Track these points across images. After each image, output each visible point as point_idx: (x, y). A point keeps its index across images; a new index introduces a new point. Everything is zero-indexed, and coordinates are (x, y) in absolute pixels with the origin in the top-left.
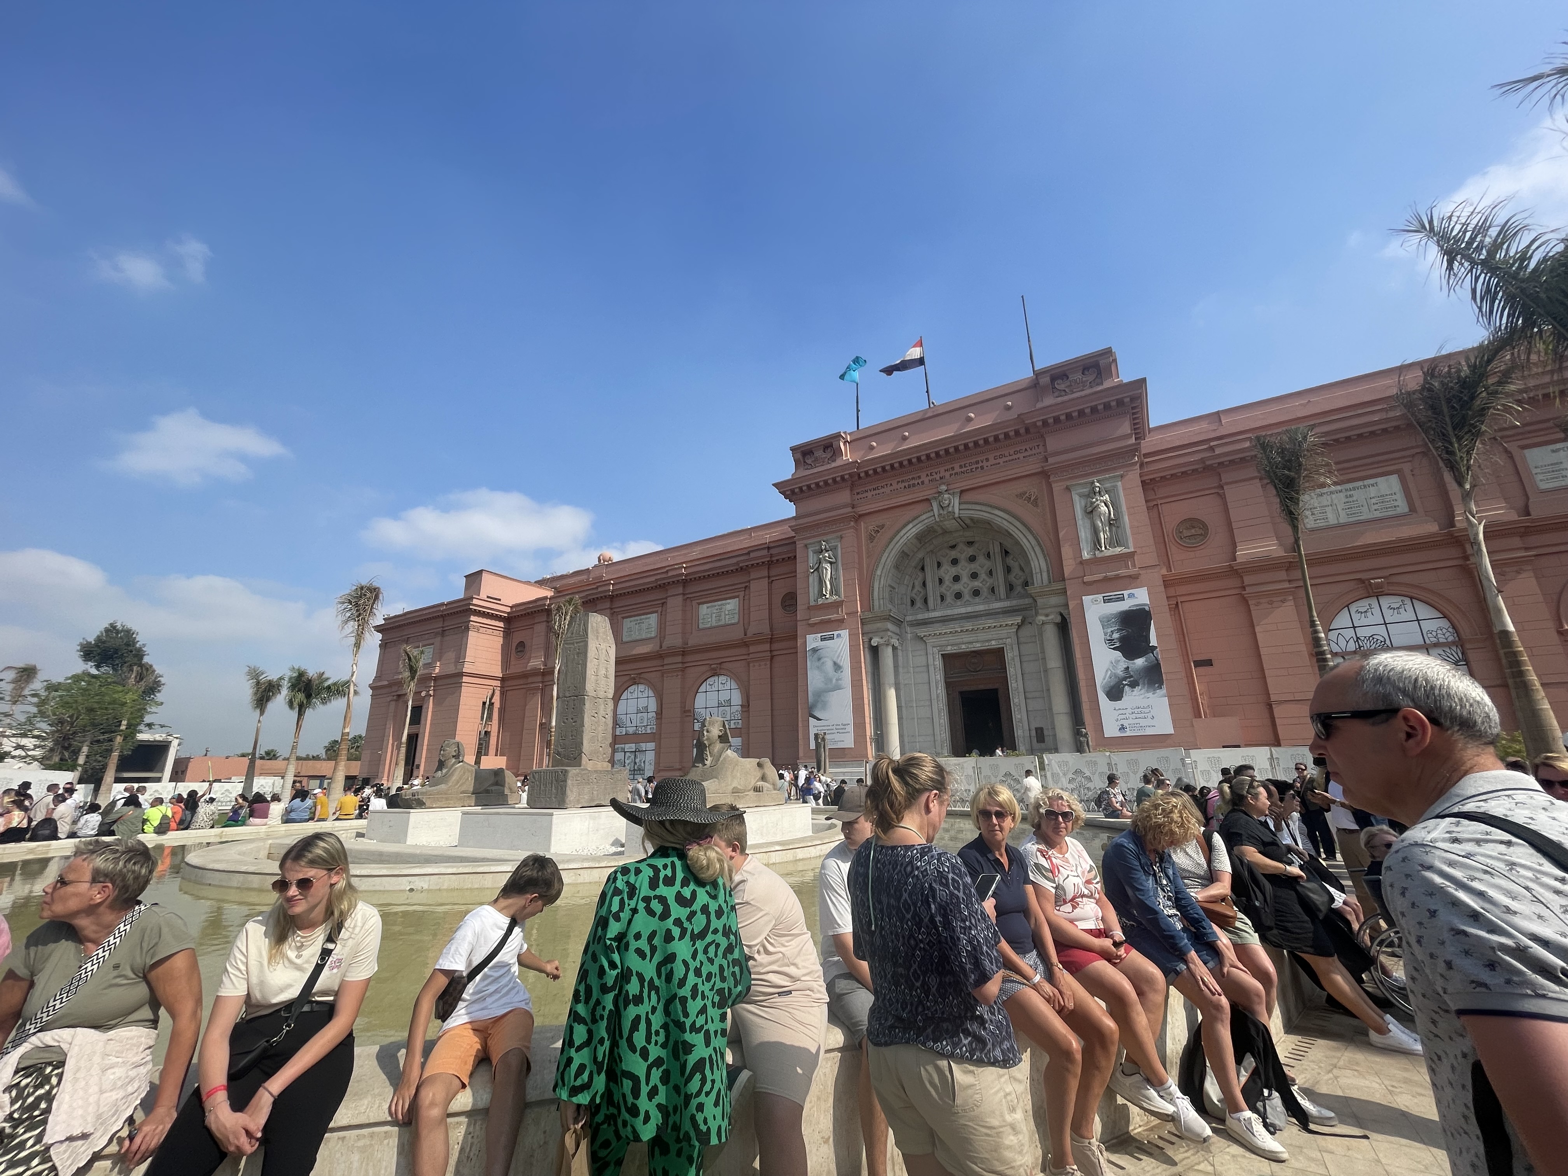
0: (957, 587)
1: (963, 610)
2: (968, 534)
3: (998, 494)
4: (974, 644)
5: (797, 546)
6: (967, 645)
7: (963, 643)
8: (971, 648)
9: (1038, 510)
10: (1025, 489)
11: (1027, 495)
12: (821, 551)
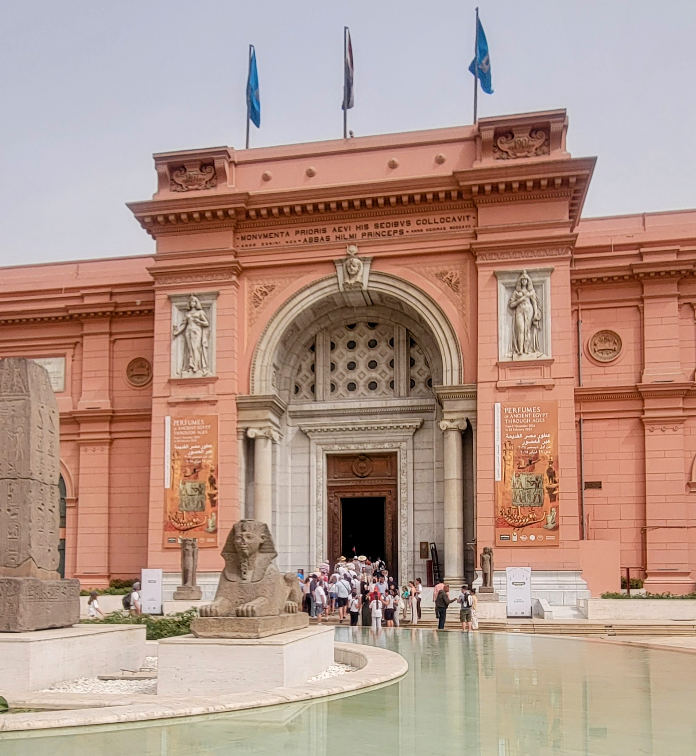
0: (353, 376)
1: (356, 405)
2: (372, 312)
3: (416, 269)
4: (365, 445)
5: (157, 297)
6: (357, 445)
7: (353, 443)
8: (361, 449)
9: (458, 296)
10: (446, 268)
11: (448, 276)
12: (189, 308)
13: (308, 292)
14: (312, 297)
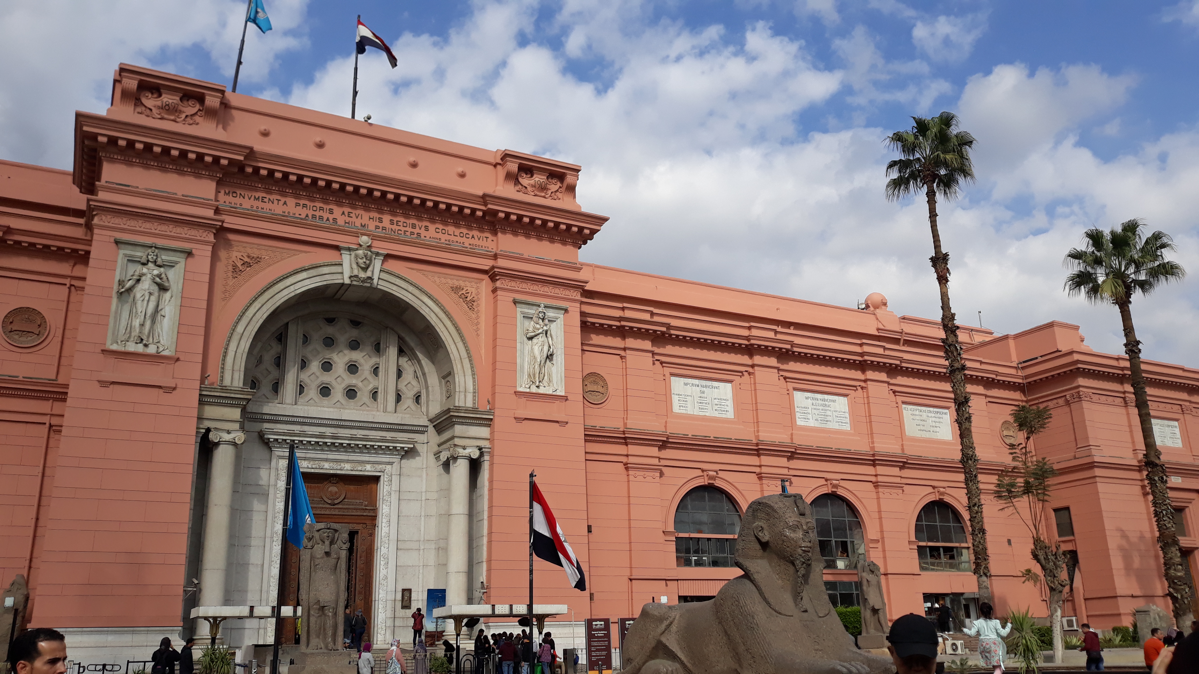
0: (326, 378)
3: (429, 277)
4: (342, 465)
5: (95, 237)
6: (331, 464)
7: (326, 460)
8: (337, 469)
9: (473, 315)
10: (462, 283)
11: (464, 292)
12: (145, 262)
13: (304, 275)
14: (307, 282)
